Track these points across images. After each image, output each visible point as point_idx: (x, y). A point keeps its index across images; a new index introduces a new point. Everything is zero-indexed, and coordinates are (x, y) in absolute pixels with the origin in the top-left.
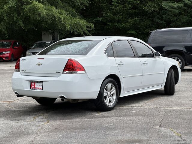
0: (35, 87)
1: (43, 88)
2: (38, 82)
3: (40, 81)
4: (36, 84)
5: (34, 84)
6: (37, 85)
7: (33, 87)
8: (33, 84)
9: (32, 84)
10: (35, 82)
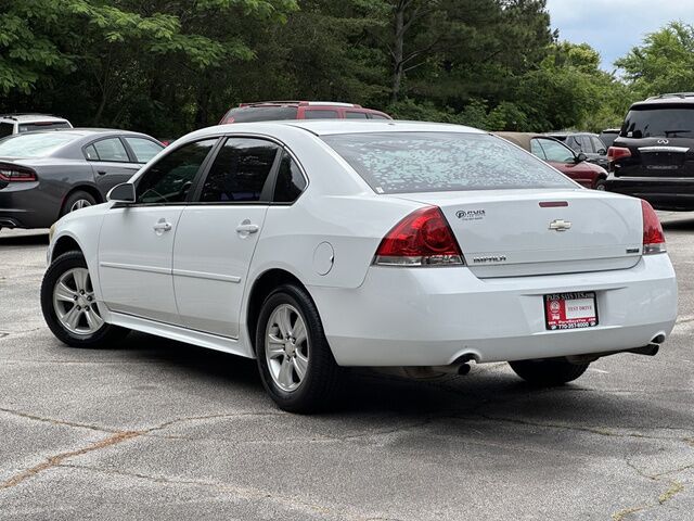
0: (563, 317)
1: (597, 317)
2: (574, 295)
3: (585, 293)
4: (569, 304)
5: (558, 307)
6: (571, 309)
7: (557, 321)
8: (555, 306)
9: (552, 307)
10: (562, 297)
